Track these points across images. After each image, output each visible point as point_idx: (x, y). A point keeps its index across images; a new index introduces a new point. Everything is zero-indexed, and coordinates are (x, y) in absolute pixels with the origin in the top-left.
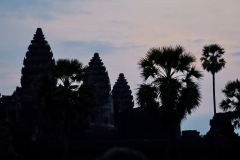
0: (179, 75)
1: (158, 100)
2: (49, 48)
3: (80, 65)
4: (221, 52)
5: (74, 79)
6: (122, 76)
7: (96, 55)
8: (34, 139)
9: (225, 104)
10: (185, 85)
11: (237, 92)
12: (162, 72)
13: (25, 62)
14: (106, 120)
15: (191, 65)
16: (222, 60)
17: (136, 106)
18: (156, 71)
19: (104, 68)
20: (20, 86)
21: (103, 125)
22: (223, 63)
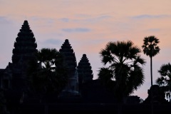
0: (129, 62)
1: (114, 79)
2: (32, 35)
6: (84, 56)
8: (21, 101)
9: (160, 81)
11: (169, 72)
13: (15, 45)
14: (73, 88)
15: (138, 54)
16: (157, 48)
18: (112, 59)
19: (72, 51)
20: (11, 62)
21: (71, 91)
22: (158, 50)
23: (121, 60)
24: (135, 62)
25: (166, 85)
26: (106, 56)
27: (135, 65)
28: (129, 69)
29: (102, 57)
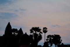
1: (33, 38)
3: (17, 30)
4: (47, 29)
5: (16, 33)
6: (26, 33)
7: (21, 28)
9: (47, 40)
11: (49, 37)
12: (34, 32)
18: (33, 32)
19: (22, 31)
22: (47, 31)
23: (36, 32)
25: (49, 41)
26: (31, 31)
27: (40, 34)
28: (38, 35)
29: (30, 31)
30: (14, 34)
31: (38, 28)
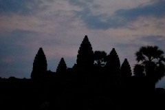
0: (155, 60)
1: (144, 72)
5: (102, 61)
10: (158, 65)
12: (147, 58)
17: (133, 75)
18: (144, 58)
23: (150, 58)
24: (160, 61)
26: (139, 56)
27: (160, 63)
28: (155, 65)
30: (99, 62)
31: (156, 48)
